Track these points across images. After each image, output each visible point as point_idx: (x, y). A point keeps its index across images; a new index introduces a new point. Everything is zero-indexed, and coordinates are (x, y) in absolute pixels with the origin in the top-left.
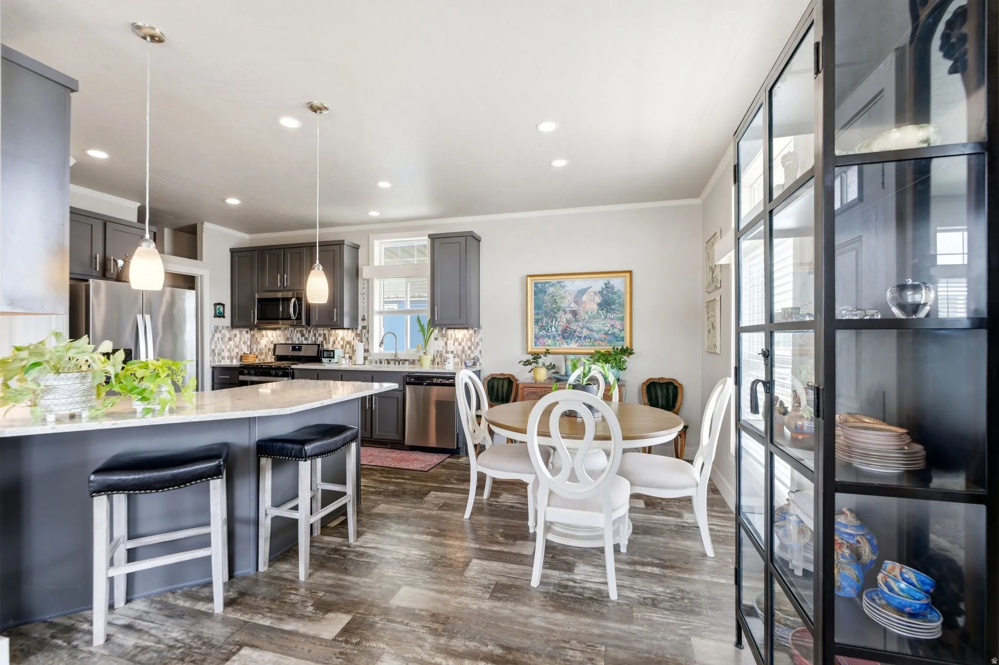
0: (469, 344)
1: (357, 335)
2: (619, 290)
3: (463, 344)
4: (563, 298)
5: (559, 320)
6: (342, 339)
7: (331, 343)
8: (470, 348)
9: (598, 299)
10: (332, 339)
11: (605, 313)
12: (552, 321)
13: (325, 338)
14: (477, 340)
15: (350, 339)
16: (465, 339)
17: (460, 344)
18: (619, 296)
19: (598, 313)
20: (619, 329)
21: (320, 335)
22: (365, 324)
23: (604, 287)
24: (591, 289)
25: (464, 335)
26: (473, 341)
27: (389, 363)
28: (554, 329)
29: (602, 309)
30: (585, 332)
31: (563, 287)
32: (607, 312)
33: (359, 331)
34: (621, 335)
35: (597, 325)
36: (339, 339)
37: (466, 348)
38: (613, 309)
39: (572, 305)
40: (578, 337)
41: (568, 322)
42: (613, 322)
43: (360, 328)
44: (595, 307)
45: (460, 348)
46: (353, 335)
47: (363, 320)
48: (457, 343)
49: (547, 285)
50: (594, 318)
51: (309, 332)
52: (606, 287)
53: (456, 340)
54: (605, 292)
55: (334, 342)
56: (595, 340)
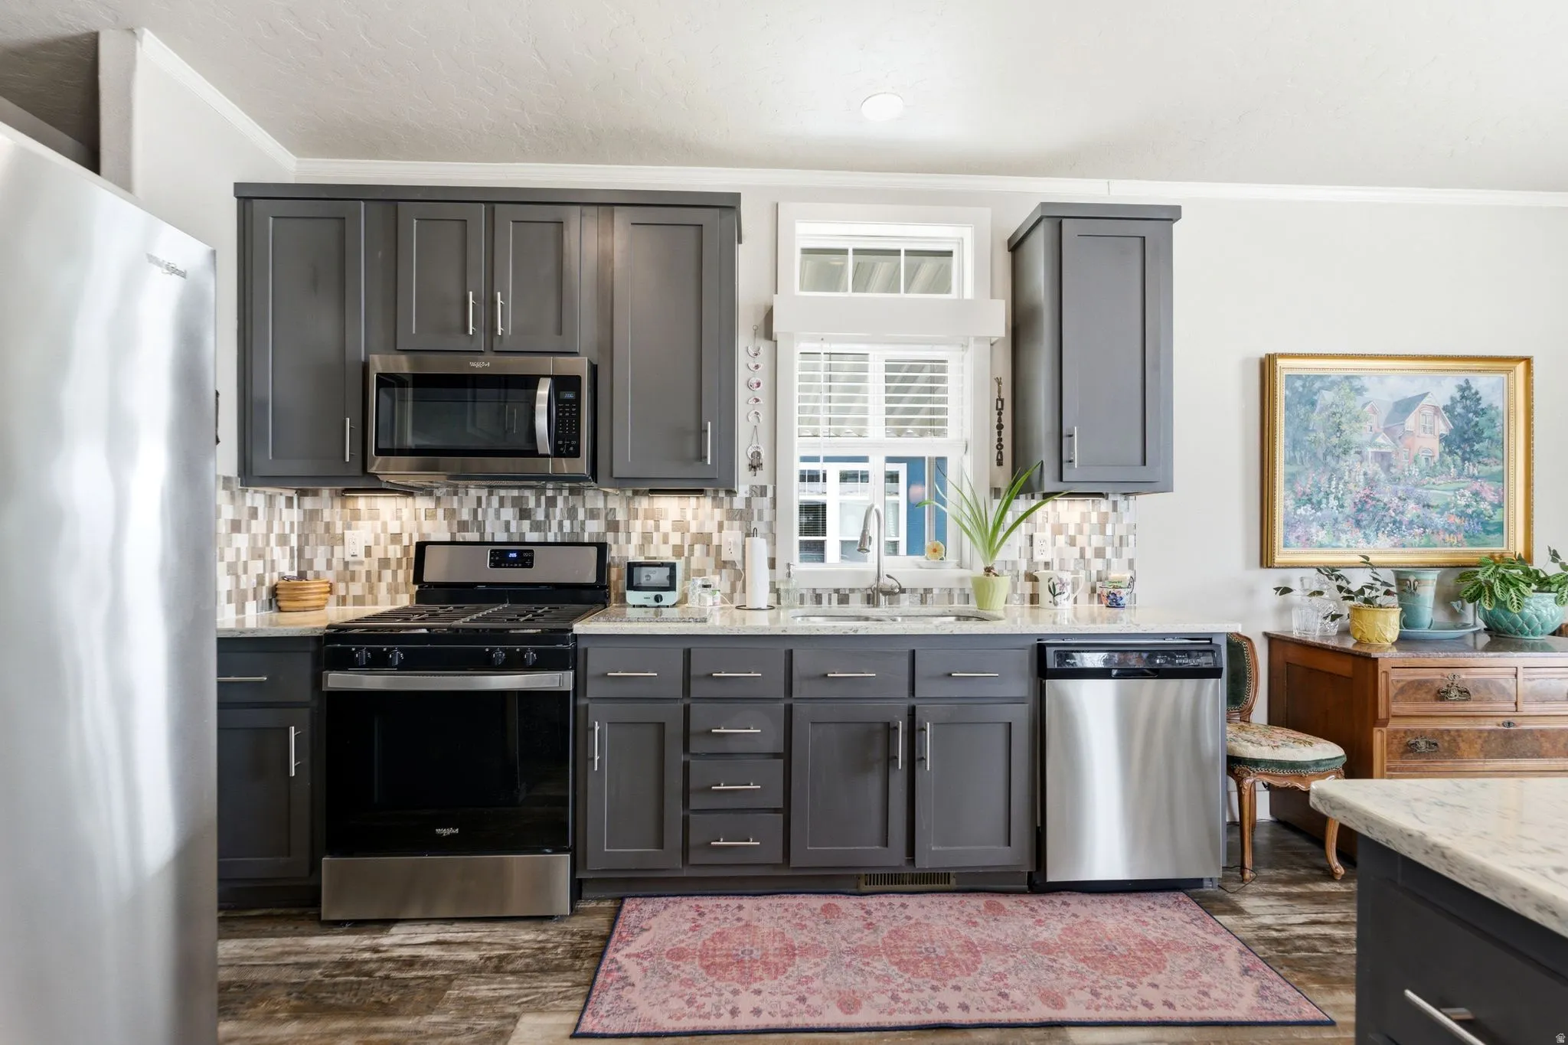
0: (1097, 541)
1: (732, 515)
2: (1491, 407)
3: (1081, 541)
4: (1357, 419)
5: (1346, 478)
6: (680, 526)
7: (636, 539)
8: (1100, 553)
9: (1443, 427)
10: (637, 526)
11: (1459, 461)
12: (1330, 480)
13: (613, 526)
14: (1121, 530)
15: (711, 527)
16: (1086, 528)
17: (1072, 542)
18: (1492, 420)
19: (1442, 462)
20: (1491, 504)
21: (593, 514)
22: (762, 477)
23: (1458, 395)
24: (1425, 401)
25: (1085, 517)
26: (1109, 531)
27: (844, 599)
28: (1333, 503)
29: (1451, 453)
30: (1412, 510)
31: (1359, 391)
32: (1464, 460)
33: (739, 503)
34: (1497, 518)
35: (1440, 491)
36: (666, 526)
37: (1089, 554)
38: (1478, 453)
39: (1380, 440)
40: (1394, 522)
41: (1371, 482)
42: (1476, 486)
43: (743, 490)
44: (1435, 446)
45: (1075, 552)
46: (719, 514)
47: (754, 467)
48: (1061, 540)
49: (1317, 385)
50: (1432, 472)
51: (551, 502)
52: (1463, 397)
53: (1058, 529)
54: (1459, 410)
55: (647, 538)
56: (1436, 531)
